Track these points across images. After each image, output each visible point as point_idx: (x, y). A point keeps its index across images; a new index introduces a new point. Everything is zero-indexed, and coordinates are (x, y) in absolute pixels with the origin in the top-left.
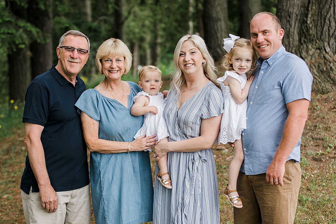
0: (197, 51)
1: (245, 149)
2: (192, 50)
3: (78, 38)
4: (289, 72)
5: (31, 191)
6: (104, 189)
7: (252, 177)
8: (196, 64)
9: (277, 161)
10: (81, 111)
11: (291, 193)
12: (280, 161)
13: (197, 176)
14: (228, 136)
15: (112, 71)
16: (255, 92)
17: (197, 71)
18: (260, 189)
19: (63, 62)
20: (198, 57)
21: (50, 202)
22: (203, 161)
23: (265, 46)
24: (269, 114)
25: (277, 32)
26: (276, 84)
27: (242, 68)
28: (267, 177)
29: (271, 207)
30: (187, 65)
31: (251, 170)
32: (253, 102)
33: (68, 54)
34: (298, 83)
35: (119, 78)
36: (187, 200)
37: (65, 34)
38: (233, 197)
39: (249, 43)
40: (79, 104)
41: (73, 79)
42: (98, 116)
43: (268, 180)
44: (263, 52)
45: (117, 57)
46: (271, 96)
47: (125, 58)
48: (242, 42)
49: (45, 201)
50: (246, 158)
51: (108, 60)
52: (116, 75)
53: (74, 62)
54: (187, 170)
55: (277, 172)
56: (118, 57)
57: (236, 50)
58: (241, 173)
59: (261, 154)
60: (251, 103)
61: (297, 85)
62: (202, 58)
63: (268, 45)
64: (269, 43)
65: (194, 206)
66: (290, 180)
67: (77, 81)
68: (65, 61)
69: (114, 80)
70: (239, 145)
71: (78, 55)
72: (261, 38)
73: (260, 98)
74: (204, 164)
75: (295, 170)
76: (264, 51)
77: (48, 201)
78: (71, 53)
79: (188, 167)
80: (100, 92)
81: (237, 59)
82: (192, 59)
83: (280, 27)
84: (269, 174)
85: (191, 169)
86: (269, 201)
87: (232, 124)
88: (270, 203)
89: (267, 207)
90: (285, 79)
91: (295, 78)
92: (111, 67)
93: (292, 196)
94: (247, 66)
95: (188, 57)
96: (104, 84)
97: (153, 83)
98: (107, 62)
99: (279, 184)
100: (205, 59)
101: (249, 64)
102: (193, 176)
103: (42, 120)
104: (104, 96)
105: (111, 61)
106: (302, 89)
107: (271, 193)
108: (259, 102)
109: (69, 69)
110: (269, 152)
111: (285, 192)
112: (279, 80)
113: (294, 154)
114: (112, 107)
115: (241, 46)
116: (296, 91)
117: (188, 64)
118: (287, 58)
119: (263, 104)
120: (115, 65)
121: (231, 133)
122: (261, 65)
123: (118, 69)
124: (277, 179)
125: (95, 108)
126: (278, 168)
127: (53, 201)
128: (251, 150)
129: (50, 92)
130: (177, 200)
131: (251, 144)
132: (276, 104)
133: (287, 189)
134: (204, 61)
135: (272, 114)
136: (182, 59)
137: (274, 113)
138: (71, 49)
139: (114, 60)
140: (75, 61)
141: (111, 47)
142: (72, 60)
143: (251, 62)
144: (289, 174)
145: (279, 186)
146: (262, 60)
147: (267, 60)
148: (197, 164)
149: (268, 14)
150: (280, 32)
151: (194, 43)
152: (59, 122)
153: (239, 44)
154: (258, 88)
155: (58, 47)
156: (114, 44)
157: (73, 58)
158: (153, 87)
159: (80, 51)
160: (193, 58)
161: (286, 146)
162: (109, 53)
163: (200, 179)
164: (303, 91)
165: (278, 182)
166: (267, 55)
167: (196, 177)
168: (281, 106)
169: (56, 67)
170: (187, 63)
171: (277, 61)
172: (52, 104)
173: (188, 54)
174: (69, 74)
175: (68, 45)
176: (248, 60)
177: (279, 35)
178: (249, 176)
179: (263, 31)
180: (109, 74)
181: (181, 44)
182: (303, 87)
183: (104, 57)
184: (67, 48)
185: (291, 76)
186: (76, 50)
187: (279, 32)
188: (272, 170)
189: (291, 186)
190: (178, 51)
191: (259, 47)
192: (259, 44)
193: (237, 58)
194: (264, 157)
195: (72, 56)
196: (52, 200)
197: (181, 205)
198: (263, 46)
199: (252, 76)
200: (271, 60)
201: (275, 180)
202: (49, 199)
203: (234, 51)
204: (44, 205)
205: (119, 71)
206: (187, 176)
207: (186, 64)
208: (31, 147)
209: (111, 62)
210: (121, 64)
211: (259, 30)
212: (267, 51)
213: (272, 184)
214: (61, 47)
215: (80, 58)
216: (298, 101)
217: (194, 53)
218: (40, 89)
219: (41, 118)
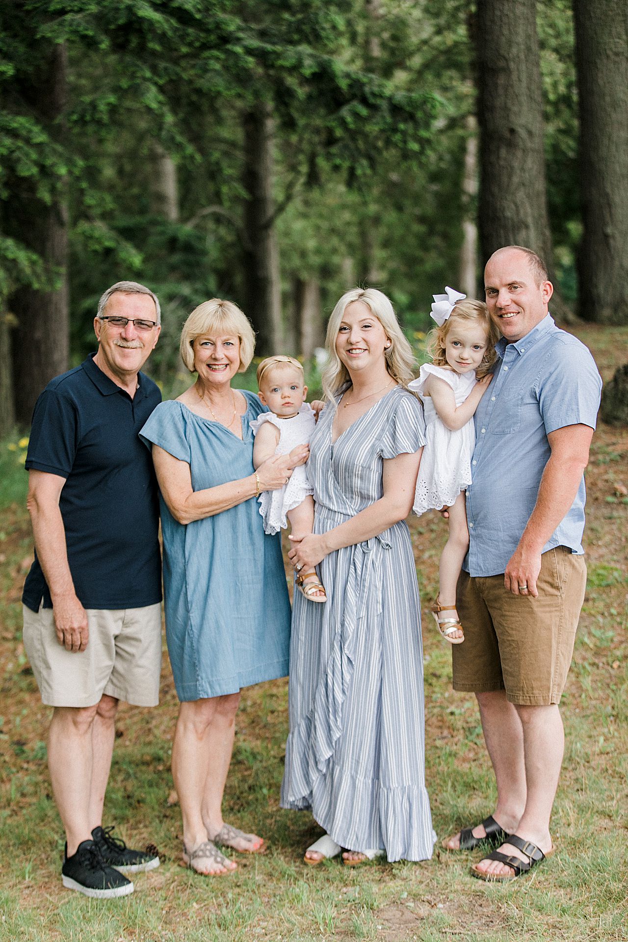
0: (376, 323)
1: (471, 525)
2: (364, 322)
3: (135, 298)
4: (552, 369)
5: (41, 607)
6: (193, 605)
7: (482, 580)
8: (372, 349)
9: (525, 547)
10: (151, 444)
11: (558, 613)
12: (530, 547)
13: (374, 578)
14: (429, 496)
15: (215, 365)
16: (490, 408)
17: (373, 364)
18: (496, 605)
19: (107, 348)
20: (376, 336)
21: (73, 630)
22: (385, 547)
23: (512, 314)
24: (515, 454)
25: (538, 287)
26: (528, 394)
27: (464, 362)
28: (506, 579)
29: (517, 641)
30: (354, 351)
31: (480, 567)
32: (486, 430)
33: (115, 331)
34: (569, 392)
35: (227, 382)
36: (351, 627)
37: (109, 290)
38: (446, 621)
39: (481, 311)
40: (148, 431)
41: (128, 383)
42: (186, 454)
43: (508, 586)
44: (508, 327)
45: (224, 338)
46: (519, 418)
47: (240, 339)
48: (468, 308)
49: (63, 627)
50: (472, 543)
51: (206, 343)
52: (222, 376)
53: (128, 348)
54: (352, 566)
55: (525, 569)
56: (228, 337)
57: (454, 324)
58: (464, 575)
59: (501, 534)
60: (483, 431)
61: (568, 396)
62: (385, 338)
63: (519, 313)
64: (521, 310)
65: (366, 639)
66: (557, 588)
67: (139, 386)
68: (110, 346)
69: (218, 386)
70: (458, 515)
71: (136, 332)
72: (505, 298)
73: (498, 422)
74: (389, 555)
75: (569, 569)
76: (509, 324)
77: (67, 628)
78: (121, 330)
79: (354, 560)
80: (187, 407)
81: (456, 343)
82: (365, 340)
83: (545, 277)
84: (509, 573)
85: (359, 566)
86: (512, 629)
87: (438, 473)
88: (514, 632)
89: (508, 641)
90: (544, 384)
91: (563, 383)
92: (213, 356)
93: (563, 621)
94: (475, 357)
95: (357, 335)
96: (195, 391)
97: (287, 391)
98: (204, 346)
99: (530, 593)
100: (390, 340)
101: (479, 355)
102: (365, 580)
103: (61, 464)
104: (197, 415)
105: (214, 344)
106: (577, 405)
107: (517, 614)
108: (496, 430)
109: (119, 361)
110: (517, 531)
111: (546, 612)
112: (532, 386)
113: (565, 535)
114: (214, 437)
115: (465, 317)
116: (564, 407)
117: (355, 349)
118: (554, 339)
119: (504, 433)
120: (221, 353)
121: (435, 491)
122: (503, 355)
123: (227, 362)
124: (525, 583)
125: (180, 437)
126: (527, 562)
127: (79, 628)
128: (482, 527)
129: (79, 407)
130: (333, 628)
131: (481, 515)
132: (529, 435)
133: (549, 605)
134: (389, 345)
135: (521, 454)
136: (343, 337)
137: (524, 452)
138: (121, 321)
139: (219, 344)
140: (130, 344)
141: (214, 315)
142: (125, 344)
143: (484, 350)
144: (555, 575)
145: (530, 598)
146: (505, 342)
147: (514, 344)
148: (372, 555)
149: (520, 251)
150: (544, 288)
151: (369, 308)
152: (98, 468)
153: (461, 312)
154: (496, 400)
155: (96, 318)
156: (220, 310)
157: (125, 339)
158: (287, 400)
159: (140, 323)
160: (365, 338)
161: (543, 518)
162: (210, 329)
163: (379, 585)
164: (578, 409)
165: (526, 590)
166: (516, 334)
167: (371, 579)
168: (537, 437)
169: (94, 359)
170: (354, 347)
171: (535, 347)
172: (82, 432)
173: (356, 328)
174: (121, 372)
175: (115, 313)
176: (476, 347)
177: (542, 293)
178: (477, 580)
179: (509, 284)
180: (207, 372)
181: (344, 307)
182: (579, 400)
183: (199, 336)
184: (113, 320)
185: (556, 379)
186: (131, 323)
187: (542, 287)
188: (516, 565)
189: (560, 601)
190: (336, 322)
191: (501, 316)
192: (501, 309)
193: (456, 340)
194: (505, 541)
195: (124, 335)
196: (76, 625)
197: (339, 638)
198: (509, 315)
199: (488, 376)
200: (523, 344)
201: (521, 584)
202: (69, 624)
203: (450, 324)
204: (61, 635)
205: (228, 367)
206: (351, 579)
207: (352, 349)
208: (38, 517)
209: (213, 347)
210: (233, 352)
211: (501, 281)
212: (517, 325)
213: (517, 593)
214: (102, 318)
215: (140, 338)
216: (569, 428)
217: (369, 326)
218: (59, 403)
219: (60, 462)
